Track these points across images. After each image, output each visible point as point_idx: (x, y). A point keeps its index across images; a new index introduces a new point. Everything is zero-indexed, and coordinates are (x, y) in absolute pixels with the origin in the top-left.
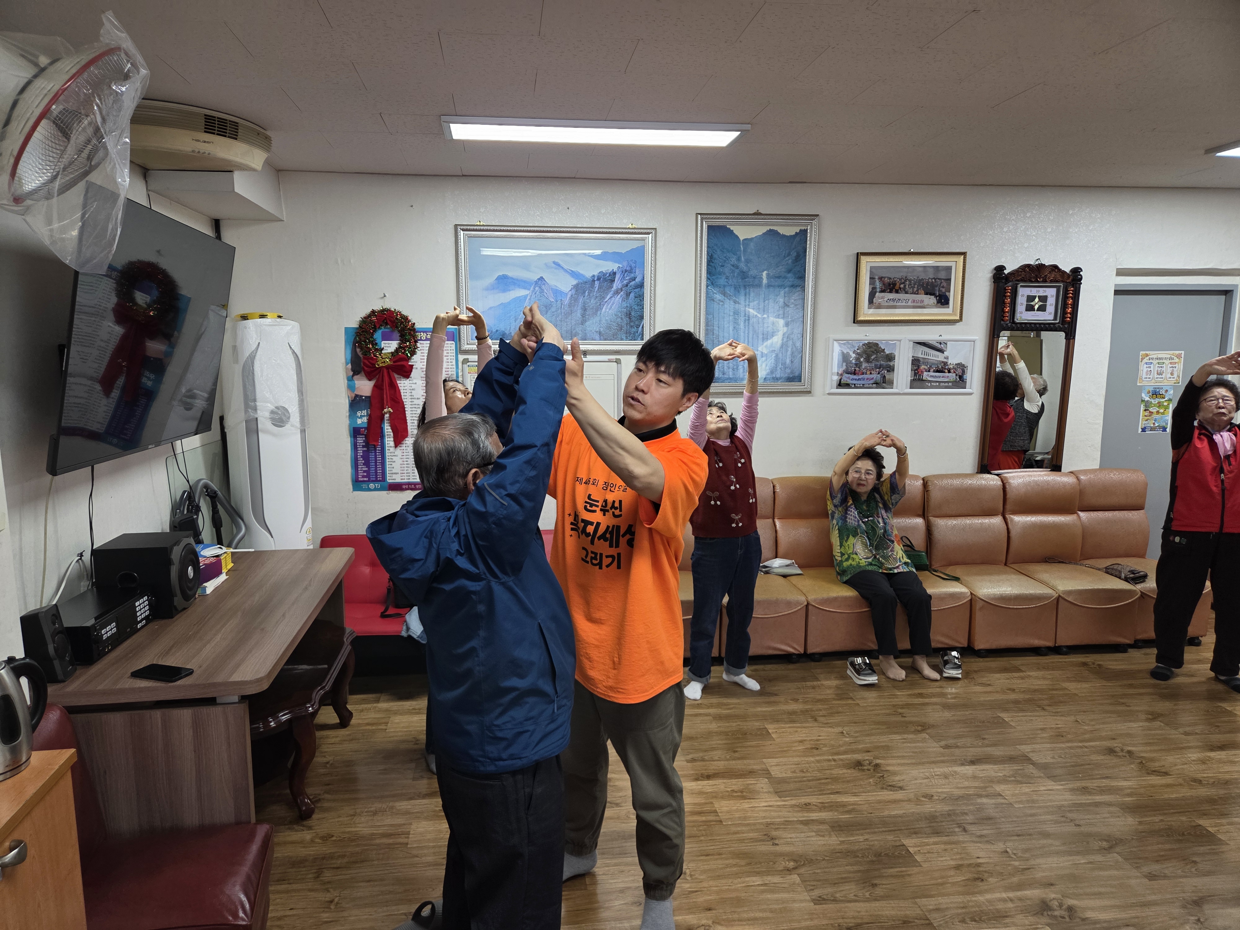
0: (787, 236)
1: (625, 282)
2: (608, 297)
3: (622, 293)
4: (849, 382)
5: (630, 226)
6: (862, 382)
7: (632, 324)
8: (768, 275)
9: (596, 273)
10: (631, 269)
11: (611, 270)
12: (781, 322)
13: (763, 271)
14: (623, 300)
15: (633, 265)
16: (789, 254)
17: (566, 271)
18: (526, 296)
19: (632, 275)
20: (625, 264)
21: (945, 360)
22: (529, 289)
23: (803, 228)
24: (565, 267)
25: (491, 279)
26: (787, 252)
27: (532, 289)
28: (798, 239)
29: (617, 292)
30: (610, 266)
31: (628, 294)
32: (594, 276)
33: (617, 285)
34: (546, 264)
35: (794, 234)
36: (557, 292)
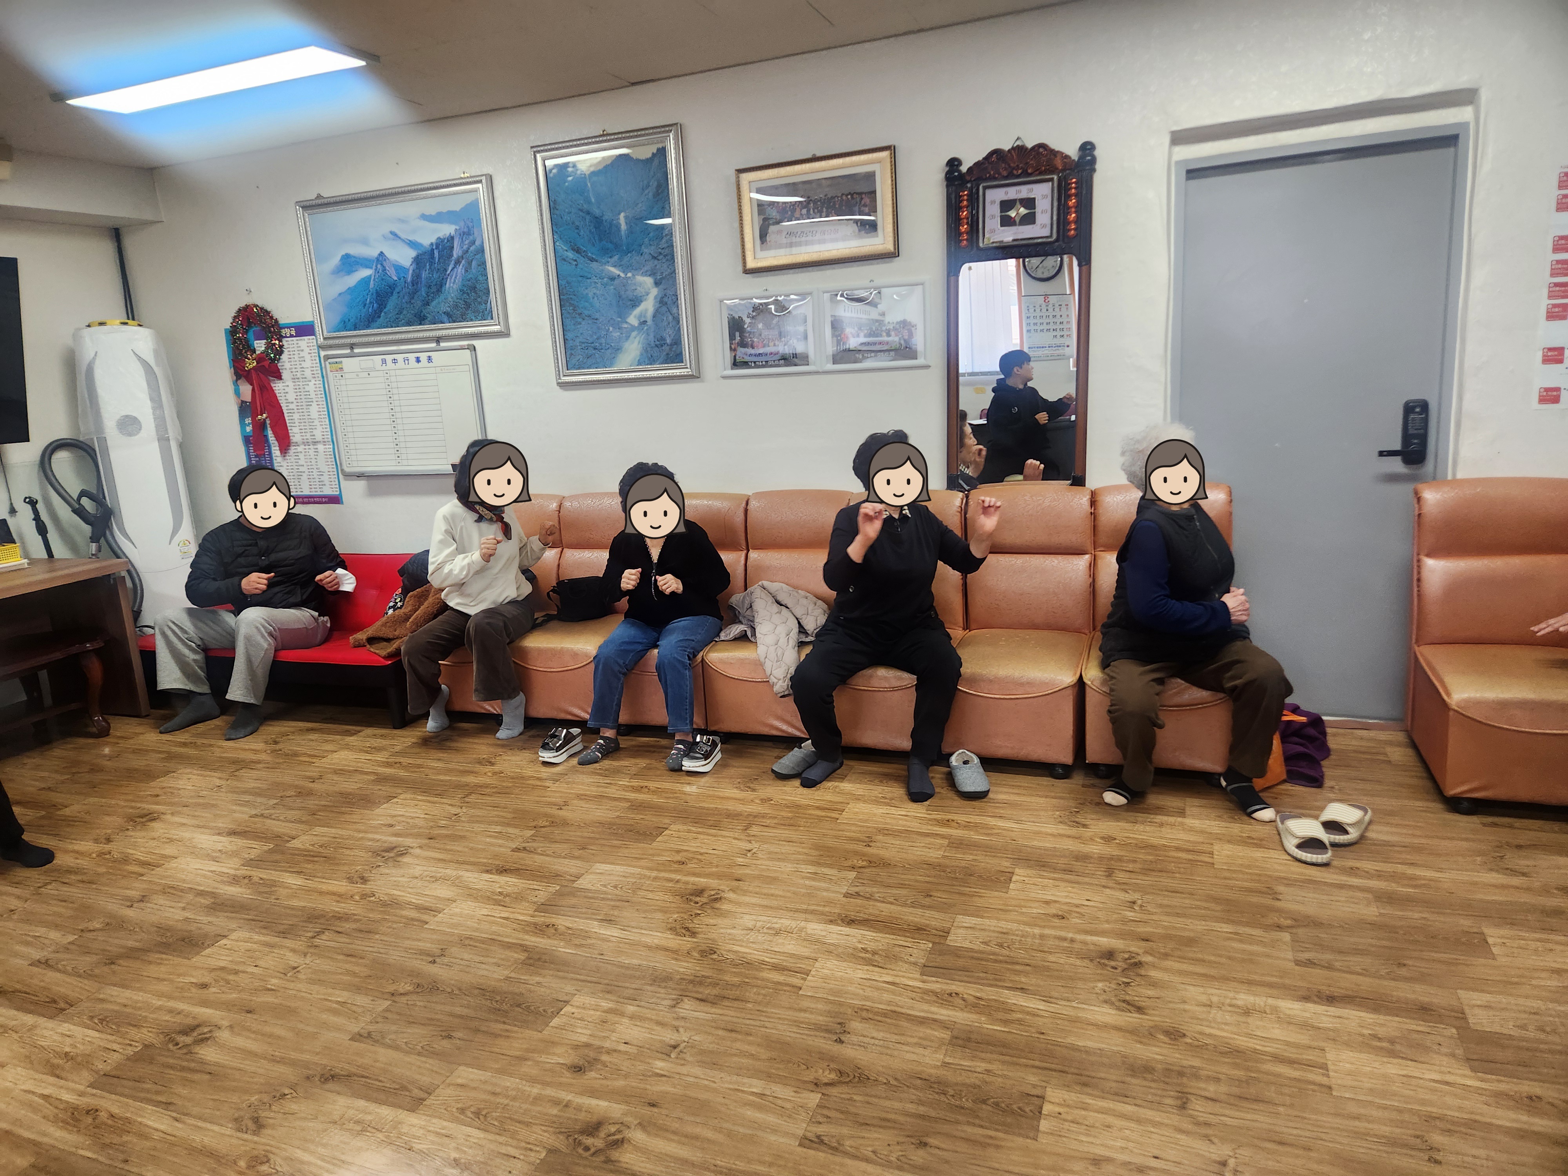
0: (642, 161)
1: (465, 247)
2: (450, 269)
3: (463, 262)
4: (747, 359)
5: (462, 176)
6: (764, 359)
7: (479, 300)
8: (626, 217)
9: (433, 240)
10: (469, 230)
11: (448, 234)
12: (649, 281)
13: (619, 214)
14: (466, 271)
15: (470, 225)
16: (648, 186)
17: (403, 241)
18: (369, 277)
19: (471, 238)
20: (462, 224)
21: (881, 318)
22: (371, 268)
23: (660, 146)
24: (403, 236)
25: (336, 261)
26: (645, 182)
27: (374, 267)
28: (656, 162)
29: (458, 262)
30: (447, 230)
31: (470, 263)
32: (432, 244)
33: (457, 252)
34: (384, 236)
35: (649, 155)
36: (399, 268)
